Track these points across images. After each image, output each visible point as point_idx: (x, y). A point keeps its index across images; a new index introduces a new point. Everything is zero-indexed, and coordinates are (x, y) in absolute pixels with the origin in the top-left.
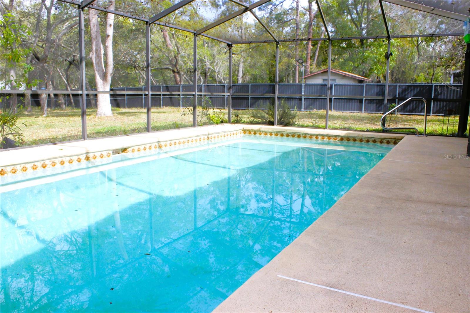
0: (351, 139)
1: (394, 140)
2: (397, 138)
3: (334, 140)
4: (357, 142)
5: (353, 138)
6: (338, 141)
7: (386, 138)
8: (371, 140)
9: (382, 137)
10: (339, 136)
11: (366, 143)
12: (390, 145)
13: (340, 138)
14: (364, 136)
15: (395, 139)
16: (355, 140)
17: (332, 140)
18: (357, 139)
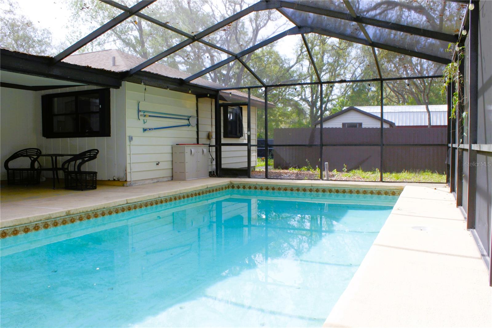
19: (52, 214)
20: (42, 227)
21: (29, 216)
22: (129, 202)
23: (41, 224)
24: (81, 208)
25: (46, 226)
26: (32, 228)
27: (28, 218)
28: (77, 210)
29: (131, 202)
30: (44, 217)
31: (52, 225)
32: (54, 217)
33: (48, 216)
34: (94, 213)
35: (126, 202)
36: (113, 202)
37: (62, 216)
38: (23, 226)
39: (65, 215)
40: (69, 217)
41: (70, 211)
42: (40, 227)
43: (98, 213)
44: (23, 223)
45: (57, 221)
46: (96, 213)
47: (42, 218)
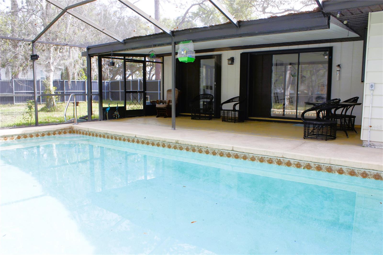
0: (28, 136)
1: (64, 131)
2: (66, 128)
3: (11, 140)
4: (33, 137)
5: (30, 134)
6: (15, 140)
7: (58, 129)
8: (45, 134)
9: (55, 130)
10: (15, 135)
11: (41, 137)
12: (61, 135)
13: (16, 137)
14: (39, 131)
15: (65, 129)
16: (31, 136)
17: (9, 140)
18: (33, 135)
19: (167, 139)
20: (161, 145)
21: (154, 136)
22: (234, 150)
23: (161, 144)
24: (187, 141)
25: (164, 145)
26: (156, 144)
27: (153, 137)
28: (183, 141)
29: (238, 151)
30: (162, 140)
31: (167, 147)
32: (168, 142)
33: (164, 139)
34: (199, 149)
35: (231, 149)
36: (217, 145)
37: (173, 142)
38: (152, 141)
39: (175, 142)
40: (179, 145)
41: (178, 141)
42: (160, 145)
43: (203, 150)
44: (151, 139)
45: (171, 145)
46: (201, 149)
47: (160, 140)
